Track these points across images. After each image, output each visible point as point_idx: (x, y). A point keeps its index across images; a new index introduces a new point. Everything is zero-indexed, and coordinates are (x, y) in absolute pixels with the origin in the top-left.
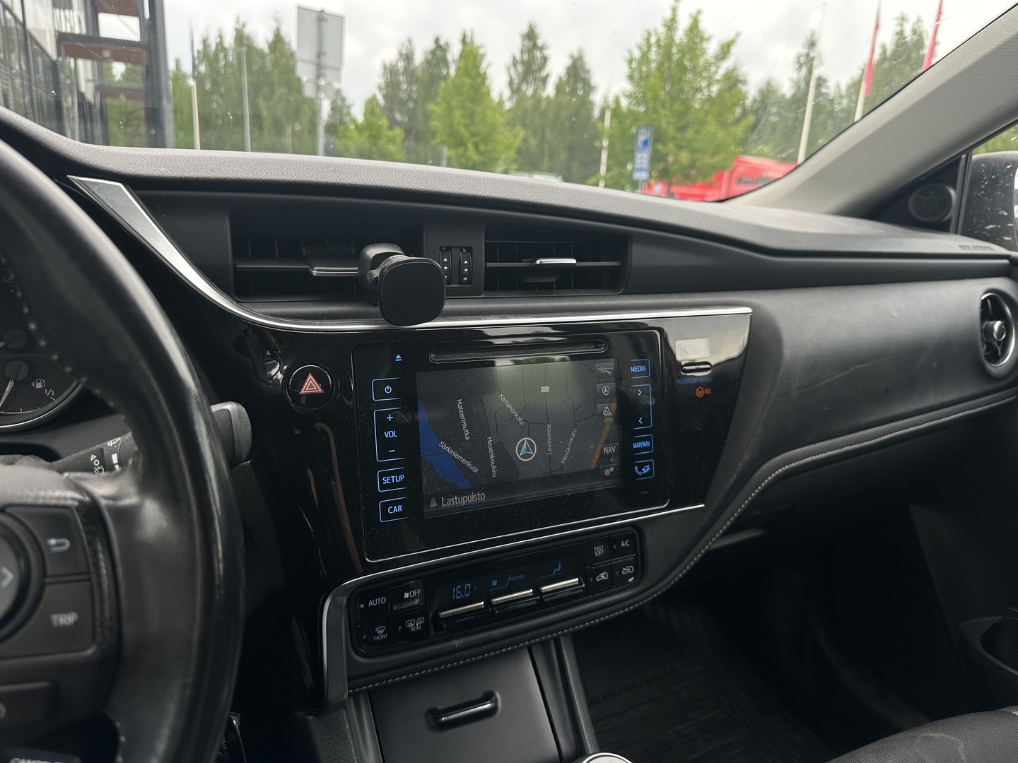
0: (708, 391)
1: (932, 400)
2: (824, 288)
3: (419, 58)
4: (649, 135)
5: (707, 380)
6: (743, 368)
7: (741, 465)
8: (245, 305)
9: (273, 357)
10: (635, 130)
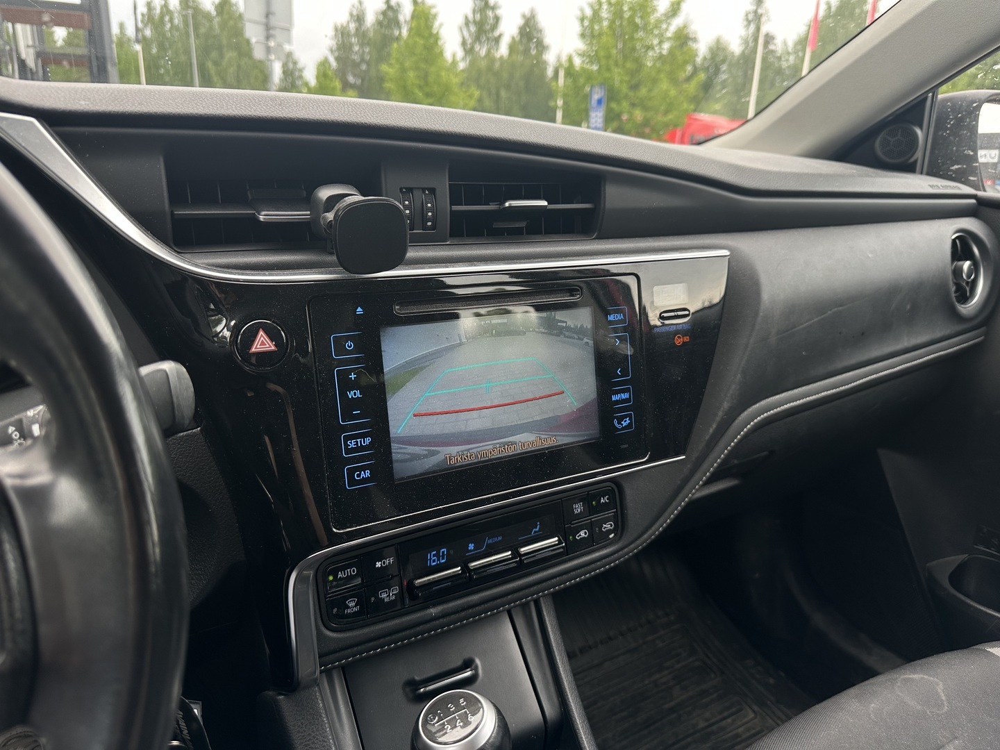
0: (687, 339)
1: (907, 342)
2: (799, 230)
3: (370, 19)
4: (603, 93)
5: (686, 327)
6: (722, 314)
7: (720, 414)
8: (186, 255)
9: (219, 311)
10: (589, 89)
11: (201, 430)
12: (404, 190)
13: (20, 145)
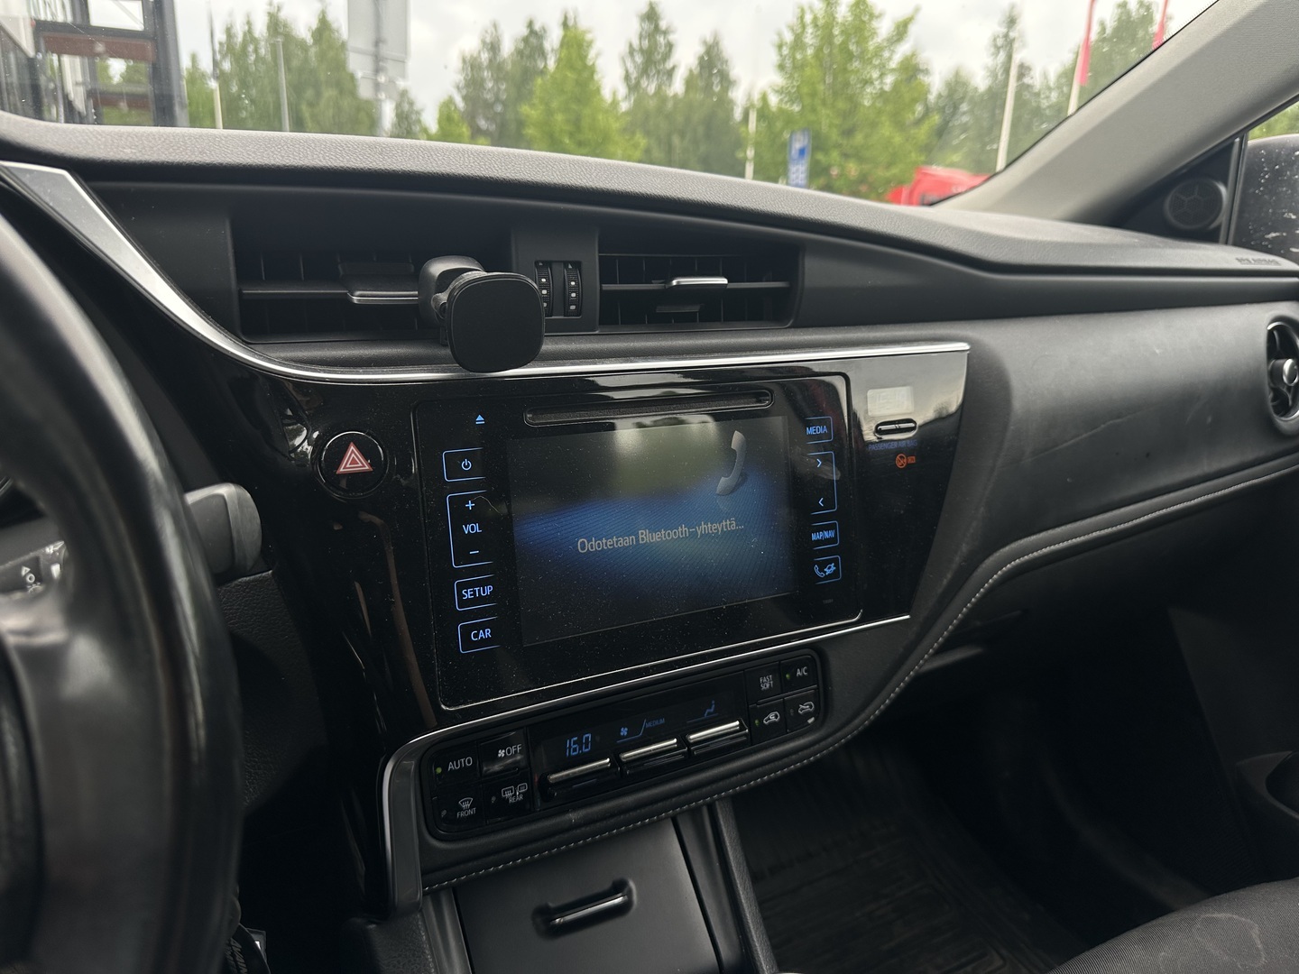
0: (912, 460)
1: (1206, 467)
2: (1062, 317)
3: (507, 48)
4: (806, 142)
5: (910, 444)
6: (959, 427)
7: (957, 559)
8: (257, 347)
9: (297, 419)
10: (788, 136)
11: (272, 573)
12: (541, 264)
13: (48, 204)
